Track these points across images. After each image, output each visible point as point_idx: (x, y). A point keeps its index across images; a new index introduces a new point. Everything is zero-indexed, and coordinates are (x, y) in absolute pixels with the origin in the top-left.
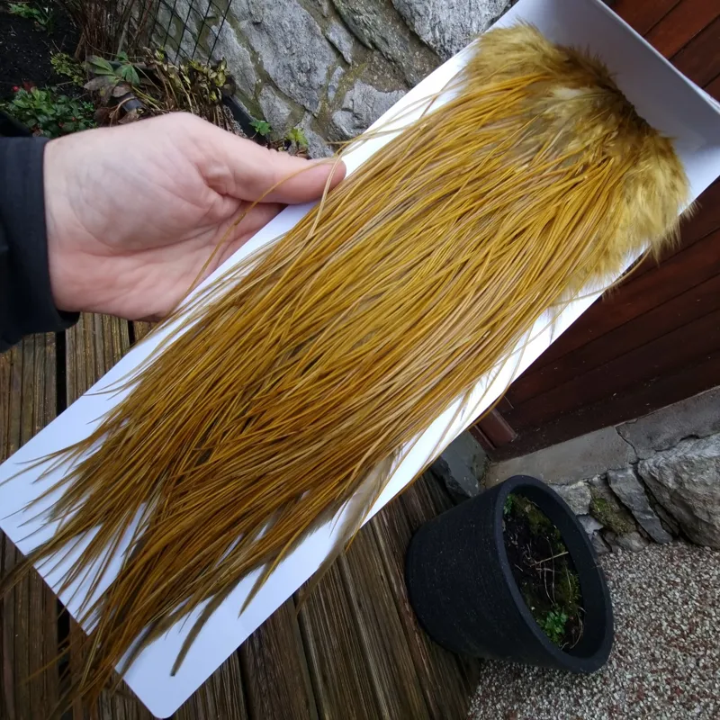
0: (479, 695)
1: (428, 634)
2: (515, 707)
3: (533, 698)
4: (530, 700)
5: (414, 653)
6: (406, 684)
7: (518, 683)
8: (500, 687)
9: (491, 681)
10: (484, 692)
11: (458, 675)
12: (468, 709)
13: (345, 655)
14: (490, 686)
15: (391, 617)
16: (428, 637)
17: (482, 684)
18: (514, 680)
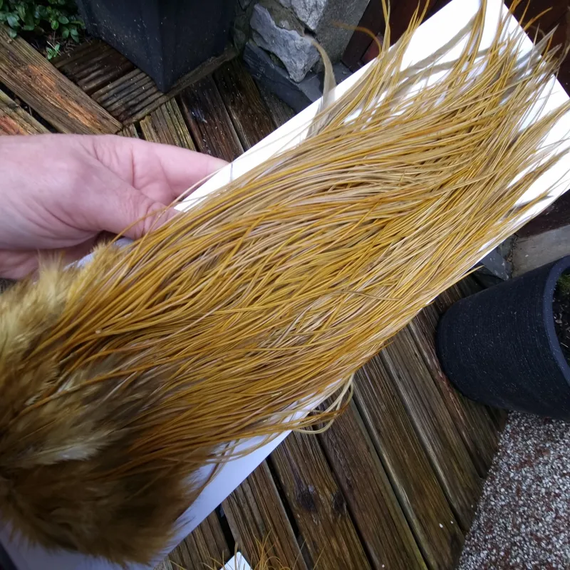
0: (508, 432)
1: (461, 392)
2: (547, 445)
3: (567, 441)
4: (564, 442)
5: (449, 408)
6: (444, 429)
7: (549, 427)
8: (530, 428)
9: (519, 422)
10: (513, 430)
11: (489, 419)
12: (499, 441)
13: (392, 414)
14: (519, 426)
15: (426, 382)
16: (461, 395)
17: (510, 424)
18: (545, 424)
